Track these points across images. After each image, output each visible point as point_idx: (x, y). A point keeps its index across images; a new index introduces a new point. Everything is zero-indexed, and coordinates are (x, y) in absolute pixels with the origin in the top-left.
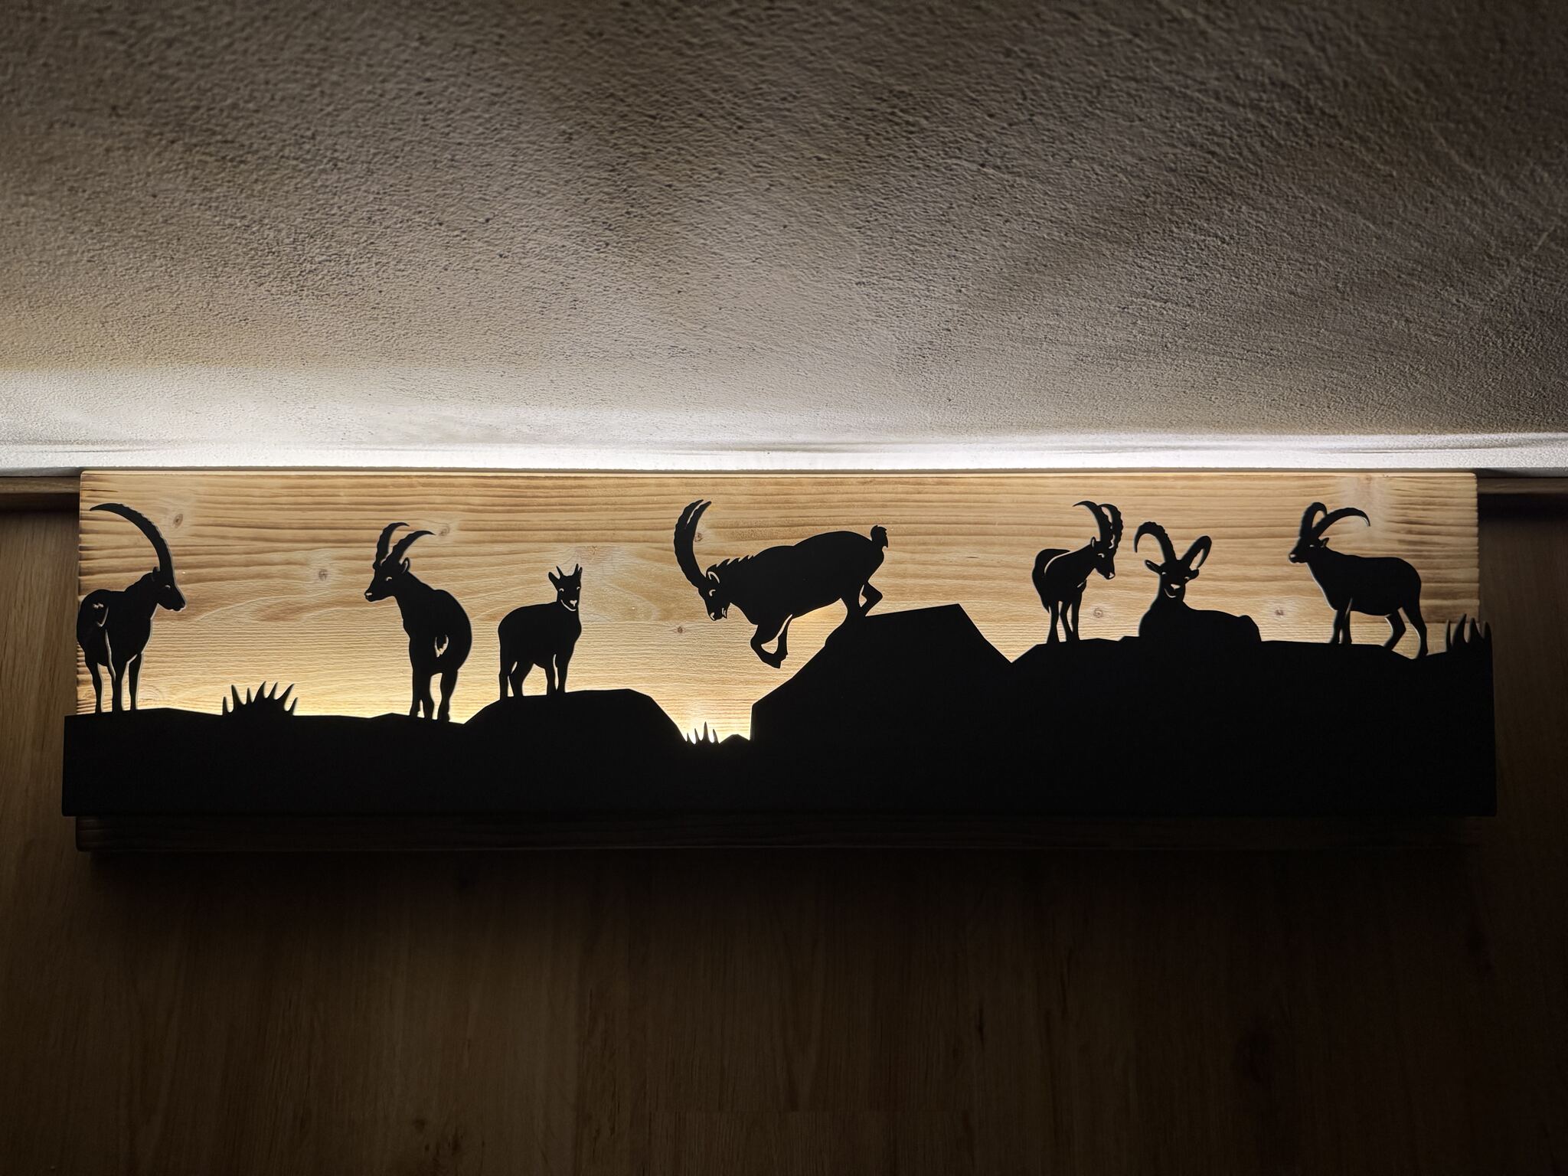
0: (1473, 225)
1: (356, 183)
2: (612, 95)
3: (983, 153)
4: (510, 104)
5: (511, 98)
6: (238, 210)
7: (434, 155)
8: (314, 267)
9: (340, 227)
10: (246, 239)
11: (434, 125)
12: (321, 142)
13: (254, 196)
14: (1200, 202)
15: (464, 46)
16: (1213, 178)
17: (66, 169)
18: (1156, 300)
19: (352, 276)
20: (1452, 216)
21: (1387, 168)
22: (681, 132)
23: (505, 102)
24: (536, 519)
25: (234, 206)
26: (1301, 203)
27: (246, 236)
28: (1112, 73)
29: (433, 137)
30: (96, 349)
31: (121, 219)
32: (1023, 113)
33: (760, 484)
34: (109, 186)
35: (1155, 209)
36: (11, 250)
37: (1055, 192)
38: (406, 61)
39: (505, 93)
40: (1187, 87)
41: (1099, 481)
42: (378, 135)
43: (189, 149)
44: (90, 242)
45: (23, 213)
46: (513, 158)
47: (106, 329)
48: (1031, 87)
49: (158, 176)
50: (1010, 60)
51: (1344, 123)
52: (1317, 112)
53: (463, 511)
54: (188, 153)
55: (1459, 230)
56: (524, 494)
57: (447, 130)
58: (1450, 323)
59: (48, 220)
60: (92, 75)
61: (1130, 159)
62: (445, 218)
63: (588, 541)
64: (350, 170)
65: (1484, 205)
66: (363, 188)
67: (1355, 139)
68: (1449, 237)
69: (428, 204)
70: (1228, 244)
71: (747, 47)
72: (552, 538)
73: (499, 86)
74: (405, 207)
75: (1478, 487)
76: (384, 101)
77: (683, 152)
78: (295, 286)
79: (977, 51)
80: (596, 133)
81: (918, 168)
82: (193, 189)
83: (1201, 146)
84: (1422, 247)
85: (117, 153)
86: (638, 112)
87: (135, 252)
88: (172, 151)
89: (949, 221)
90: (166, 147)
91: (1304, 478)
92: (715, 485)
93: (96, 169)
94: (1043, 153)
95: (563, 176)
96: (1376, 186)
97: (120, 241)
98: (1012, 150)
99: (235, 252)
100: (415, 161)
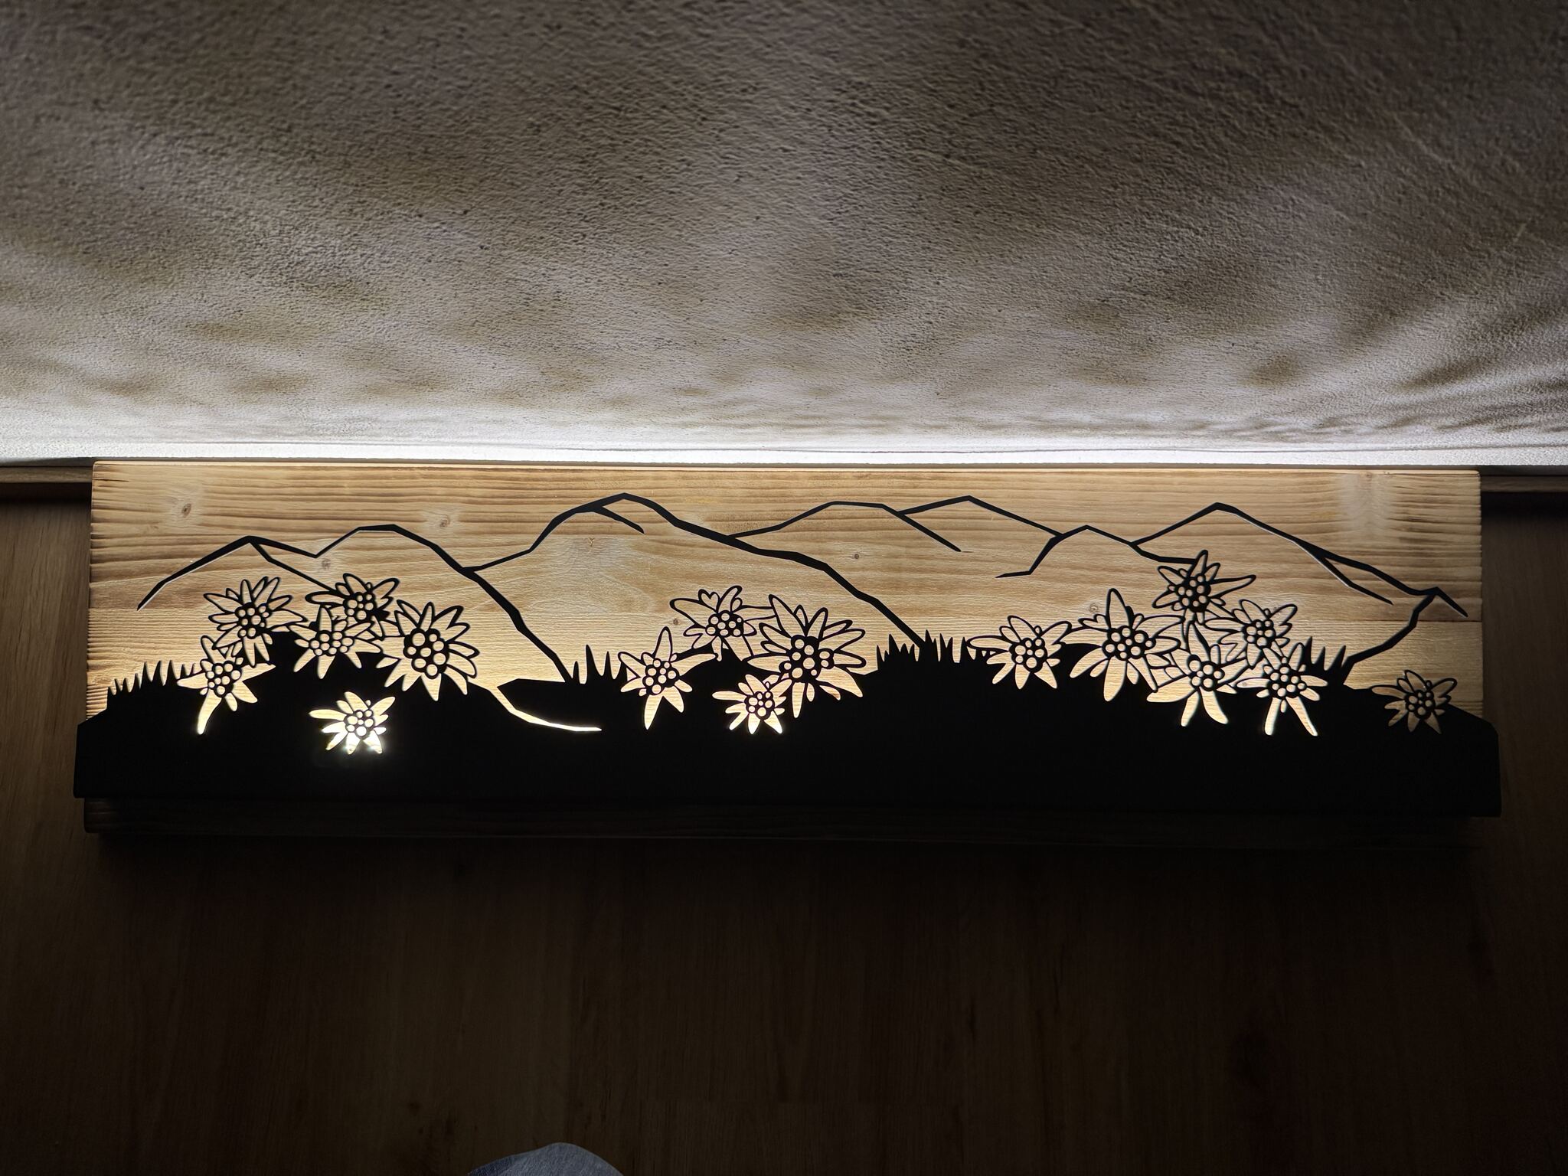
0: (1450, 216)
1: (335, 175)
2: (575, 87)
3: (947, 143)
4: (477, 97)
5: (477, 91)
6: (223, 202)
7: (408, 147)
8: (301, 259)
9: (323, 218)
10: (234, 231)
11: (405, 117)
13: (238, 189)
14: (1168, 192)
15: (428, 40)
16: (1180, 169)
17: (55, 162)
18: (1136, 293)
19: (339, 268)
20: (1426, 207)
21: (1355, 158)
22: (646, 124)
23: (471, 95)
25: (219, 198)
26: (1271, 194)
27: (233, 227)
28: (1068, 63)
29: (405, 130)
30: (99, 340)
31: (111, 211)
32: (982, 104)
33: (758, 478)
34: (98, 179)
35: (1124, 200)
37: (1023, 183)
38: (373, 55)
39: (471, 86)
40: (1144, 76)
41: (1095, 477)
42: (352, 127)
43: (171, 141)
44: (84, 233)
45: (17, 205)
46: (484, 151)
47: (106, 320)
48: (989, 78)
49: (144, 169)
50: (963, 50)
51: (1306, 111)
52: (1278, 102)
53: (464, 502)
54: (170, 146)
55: (1435, 222)
56: (522, 486)
57: (419, 122)
59: (42, 212)
60: (73, 69)
61: (1094, 150)
62: (424, 209)
63: (586, 533)
64: (328, 162)
65: (1457, 195)
66: (342, 180)
67: (1319, 129)
68: (1425, 229)
69: (406, 196)
70: (1202, 236)
71: (702, 39)
73: (465, 78)
74: (385, 199)
75: (1482, 485)
76: (355, 93)
77: (649, 143)
78: (284, 278)
79: (932, 42)
80: (563, 125)
81: (883, 160)
82: (178, 181)
83: (1165, 136)
84: (1400, 238)
85: (102, 147)
86: (602, 104)
87: (128, 244)
88: (155, 144)
89: (920, 213)
90: (149, 140)
91: (1303, 474)
92: (712, 478)
93: (84, 162)
94: (1007, 144)
95: (535, 168)
96: (1345, 176)
97: (113, 232)
98: (975, 140)
99: (224, 244)
100: (390, 153)
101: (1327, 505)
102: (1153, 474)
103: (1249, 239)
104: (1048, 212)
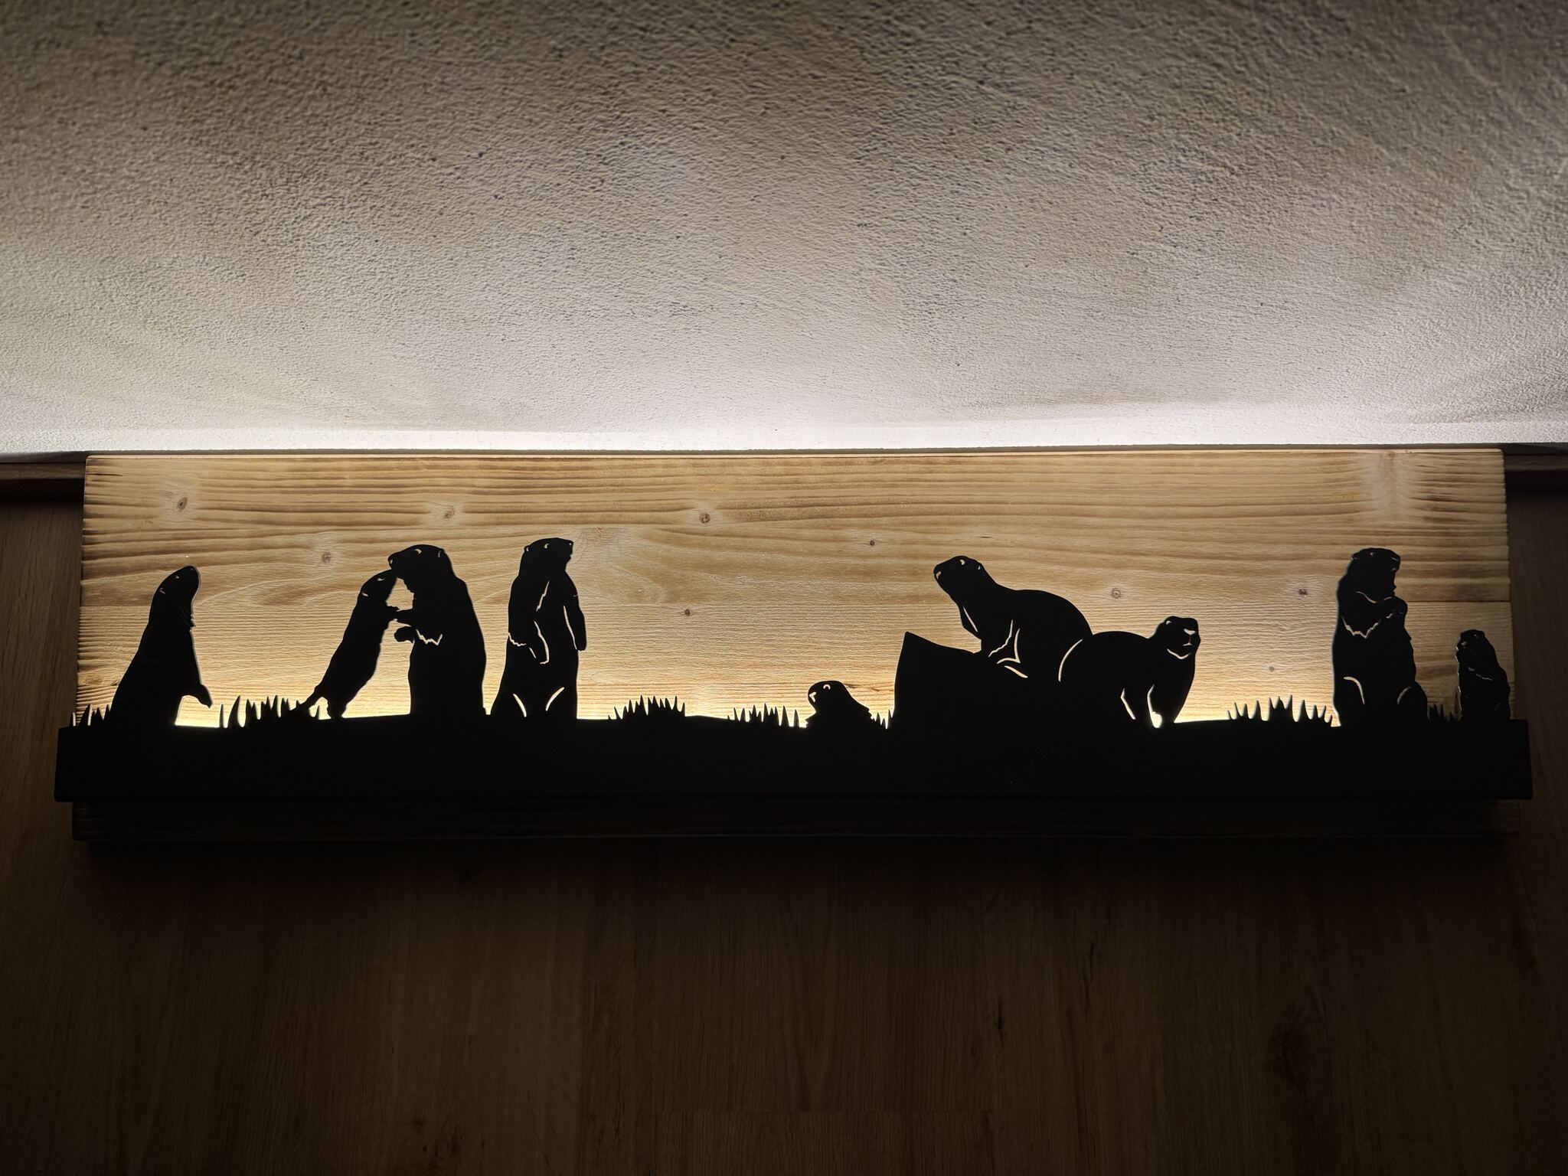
0: (1491, 150)
1: (347, 111)
3: (981, 68)
4: (498, 16)
5: (499, 8)
6: (229, 145)
7: (424, 77)
8: (308, 212)
9: (332, 164)
10: (239, 180)
11: (422, 41)
13: (245, 128)
14: (1206, 124)
16: (1219, 96)
17: (55, 97)
18: (1166, 244)
19: (347, 223)
20: (1468, 139)
21: (1399, 81)
22: (673, 46)
23: (492, 13)
24: (541, 500)
25: (225, 141)
26: (1311, 125)
27: (238, 176)
29: (422, 55)
30: (95, 311)
31: (112, 157)
32: (1020, 19)
33: (769, 464)
34: (99, 118)
35: (1160, 134)
36: (5, 194)
37: (1057, 114)
41: (1114, 459)
42: (366, 53)
43: (177, 72)
44: (83, 183)
45: (15, 150)
46: (503, 80)
47: (104, 288)
49: (148, 106)
51: (1353, 26)
52: (1324, 15)
53: (469, 493)
54: (176, 77)
55: (1477, 156)
56: (530, 476)
57: (435, 47)
58: (1470, 269)
59: (39, 158)
61: (1133, 74)
62: (439, 152)
63: (594, 523)
64: (340, 95)
65: (1500, 124)
67: (1365, 47)
68: (1465, 165)
69: (420, 136)
70: (1237, 175)
72: (558, 520)
74: (398, 140)
75: (1505, 464)
77: (675, 70)
78: (290, 235)
80: (586, 50)
81: (915, 87)
82: (182, 120)
83: (1206, 57)
84: (1439, 176)
85: (105, 78)
86: (627, 24)
87: (129, 196)
88: (160, 75)
89: (951, 150)
90: (154, 70)
91: (1324, 455)
92: (723, 465)
93: (84, 97)
94: (1043, 68)
95: (555, 101)
96: (1388, 103)
97: (113, 182)
98: (1011, 64)
99: (228, 195)
100: (405, 84)
101: (1349, 485)
102: (1172, 456)
103: (1286, 179)
104: (1081, 148)
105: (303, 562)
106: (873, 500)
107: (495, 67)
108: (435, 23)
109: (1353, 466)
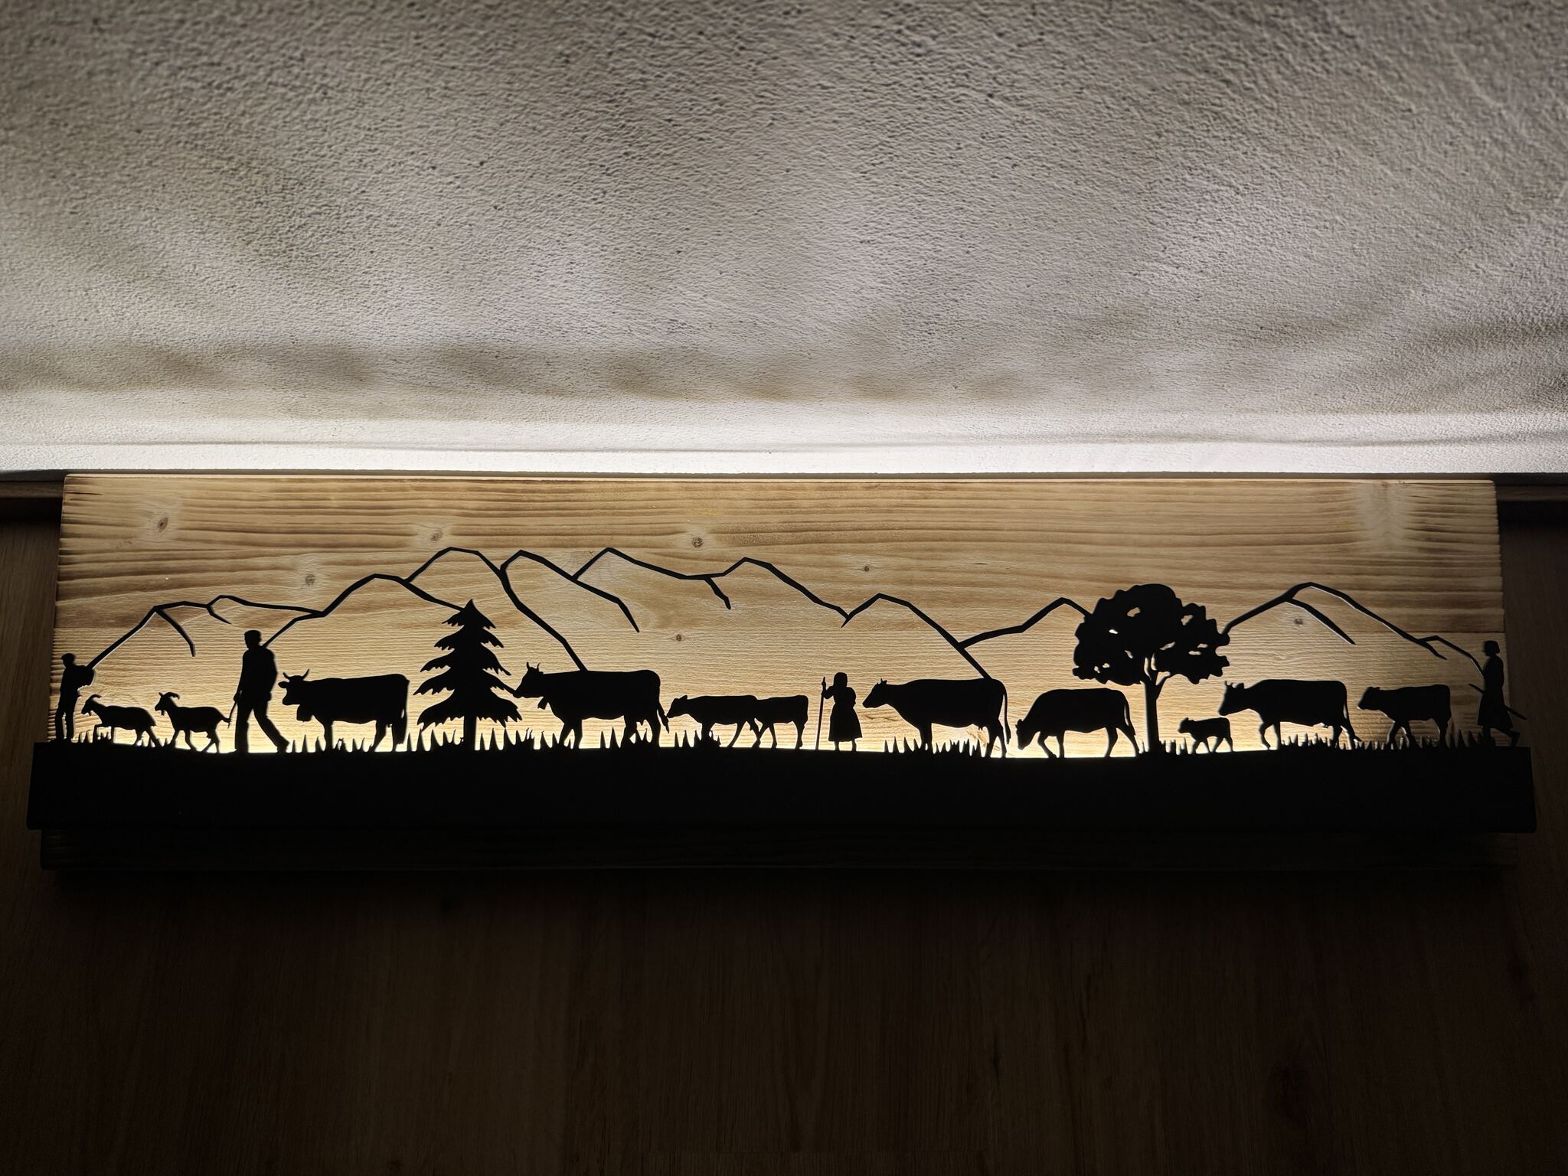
0: (1494, 172)
1: (347, 116)
2: (610, 8)
3: (991, 81)
4: (505, 19)
5: (506, 11)
6: (225, 149)
7: (427, 81)
8: (303, 221)
9: (330, 170)
10: (233, 186)
11: (426, 44)
12: (310, 66)
13: (241, 132)
14: (1213, 142)
16: (1227, 113)
17: (47, 97)
18: (1168, 265)
19: (342, 233)
20: (1472, 161)
21: (1406, 101)
22: (681, 53)
23: (499, 16)
25: (221, 145)
26: (1317, 144)
27: (233, 182)
29: (426, 59)
30: (79, 323)
31: (104, 160)
32: (1032, 31)
34: (92, 119)
35: (1167, 151)
37: (1065, 129)
41: (1109, 487)
42: (369, 56)
43: (174, 72)
44: (73, 188)
46: (508, 86)
47: (90, 298)
49: (143, 107)
51: (1362, 43)
52: (1335, 31)
53: (458, 515)
54: (173, 78)
55: (1479, 179)
56: (519, 498)
57: (440, 50)
59: (29, 161)
61: (1142, 89)
62: (438, 160)
63: (585, 546)
64: (341, 99)
65: (1503, 146)
66: (354, 122)
67: (1374, 65)
68: (1468, 187)
69: (421, 143)
70: (1242, 195)
72: (548, 543)
74: (398, 147)
75: (1497, 494)
77: (683, 78)
78: (284, 245)
80: (594, 55)
81: (924, 99)
82: (178, 123)
83: (1215, 73)
84: (1441, 199)
85: (100, 78)
86: (636, 29)
87: (119, 201)
88: (156, 75)
89: (957, 165)
90: (151, 70)
91: (1319, 484)
92: (717, 489)
93: (78, 97)
94: (1053, 81)
95: (559, 108)
96: (1394, 123)
97: (103, 187)
98: (1021, 77)
99: (222, 202)
100: (407, 89)
101: (1343, 515)
102: (1167, 484)
103: (1289, 199)
104: (1088, 165)
105: (286, 584)
106: (868, 525)
107: (499, 73)
108: (440, 26)
109: (1346, 496)
